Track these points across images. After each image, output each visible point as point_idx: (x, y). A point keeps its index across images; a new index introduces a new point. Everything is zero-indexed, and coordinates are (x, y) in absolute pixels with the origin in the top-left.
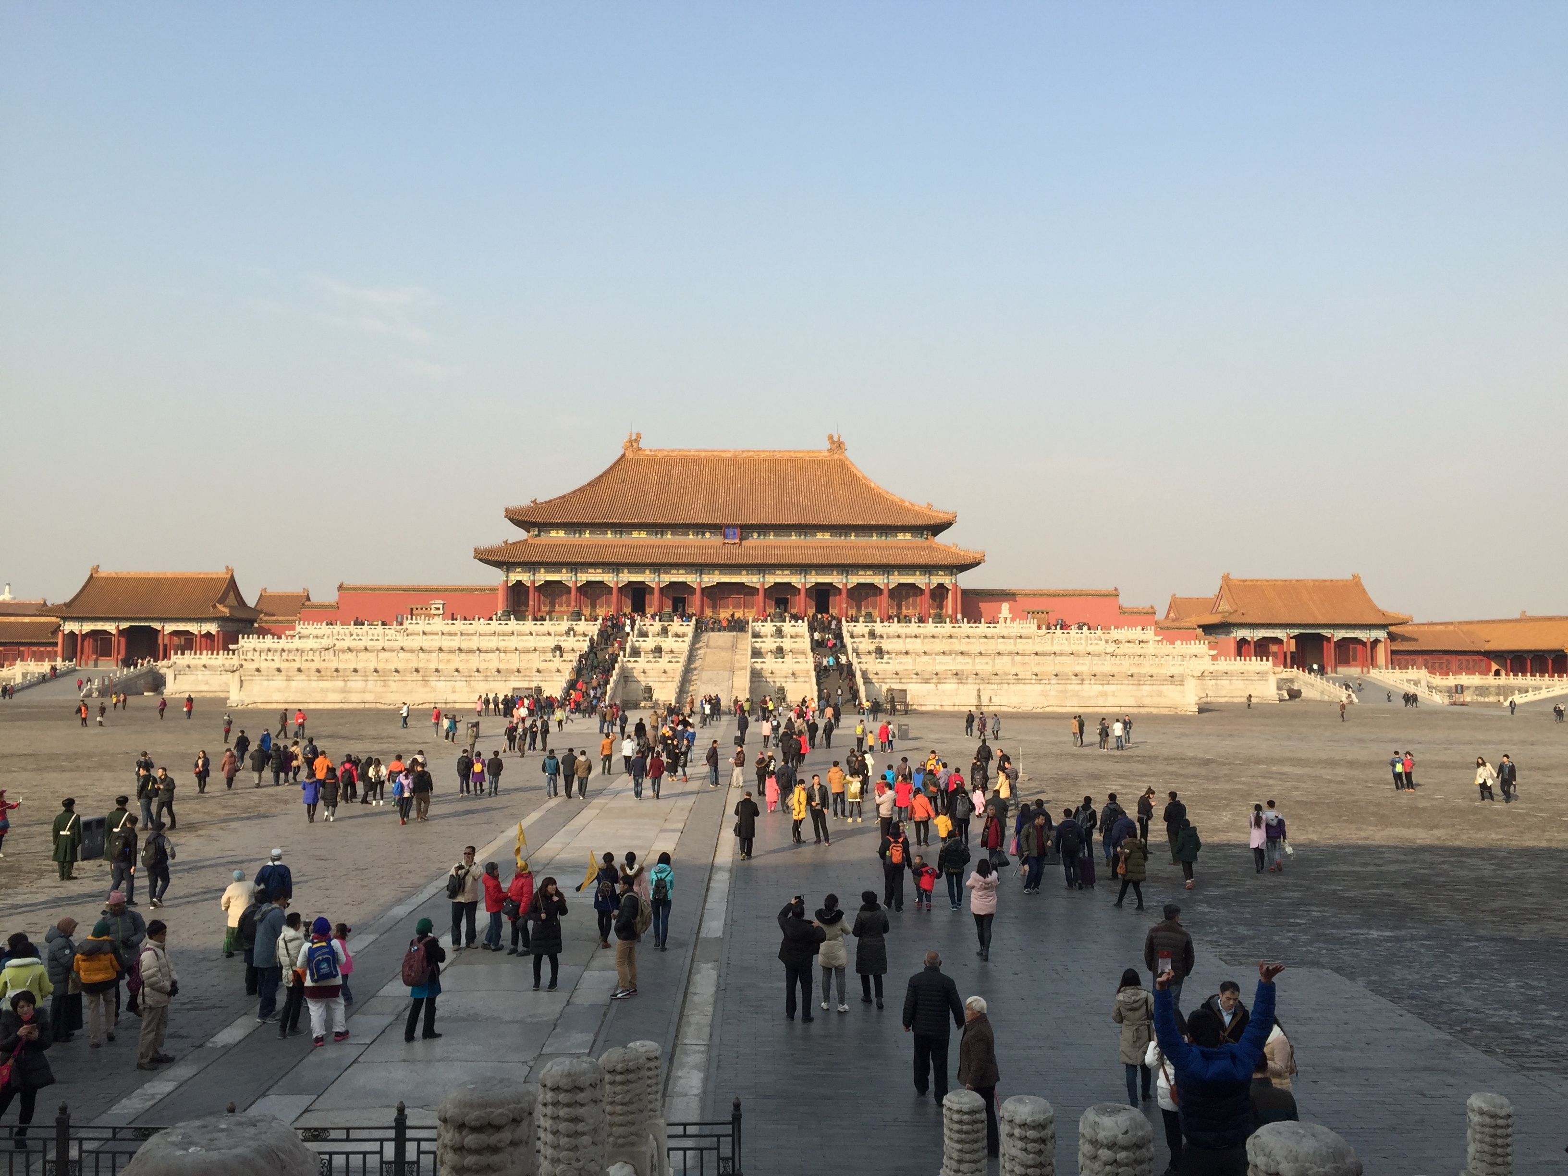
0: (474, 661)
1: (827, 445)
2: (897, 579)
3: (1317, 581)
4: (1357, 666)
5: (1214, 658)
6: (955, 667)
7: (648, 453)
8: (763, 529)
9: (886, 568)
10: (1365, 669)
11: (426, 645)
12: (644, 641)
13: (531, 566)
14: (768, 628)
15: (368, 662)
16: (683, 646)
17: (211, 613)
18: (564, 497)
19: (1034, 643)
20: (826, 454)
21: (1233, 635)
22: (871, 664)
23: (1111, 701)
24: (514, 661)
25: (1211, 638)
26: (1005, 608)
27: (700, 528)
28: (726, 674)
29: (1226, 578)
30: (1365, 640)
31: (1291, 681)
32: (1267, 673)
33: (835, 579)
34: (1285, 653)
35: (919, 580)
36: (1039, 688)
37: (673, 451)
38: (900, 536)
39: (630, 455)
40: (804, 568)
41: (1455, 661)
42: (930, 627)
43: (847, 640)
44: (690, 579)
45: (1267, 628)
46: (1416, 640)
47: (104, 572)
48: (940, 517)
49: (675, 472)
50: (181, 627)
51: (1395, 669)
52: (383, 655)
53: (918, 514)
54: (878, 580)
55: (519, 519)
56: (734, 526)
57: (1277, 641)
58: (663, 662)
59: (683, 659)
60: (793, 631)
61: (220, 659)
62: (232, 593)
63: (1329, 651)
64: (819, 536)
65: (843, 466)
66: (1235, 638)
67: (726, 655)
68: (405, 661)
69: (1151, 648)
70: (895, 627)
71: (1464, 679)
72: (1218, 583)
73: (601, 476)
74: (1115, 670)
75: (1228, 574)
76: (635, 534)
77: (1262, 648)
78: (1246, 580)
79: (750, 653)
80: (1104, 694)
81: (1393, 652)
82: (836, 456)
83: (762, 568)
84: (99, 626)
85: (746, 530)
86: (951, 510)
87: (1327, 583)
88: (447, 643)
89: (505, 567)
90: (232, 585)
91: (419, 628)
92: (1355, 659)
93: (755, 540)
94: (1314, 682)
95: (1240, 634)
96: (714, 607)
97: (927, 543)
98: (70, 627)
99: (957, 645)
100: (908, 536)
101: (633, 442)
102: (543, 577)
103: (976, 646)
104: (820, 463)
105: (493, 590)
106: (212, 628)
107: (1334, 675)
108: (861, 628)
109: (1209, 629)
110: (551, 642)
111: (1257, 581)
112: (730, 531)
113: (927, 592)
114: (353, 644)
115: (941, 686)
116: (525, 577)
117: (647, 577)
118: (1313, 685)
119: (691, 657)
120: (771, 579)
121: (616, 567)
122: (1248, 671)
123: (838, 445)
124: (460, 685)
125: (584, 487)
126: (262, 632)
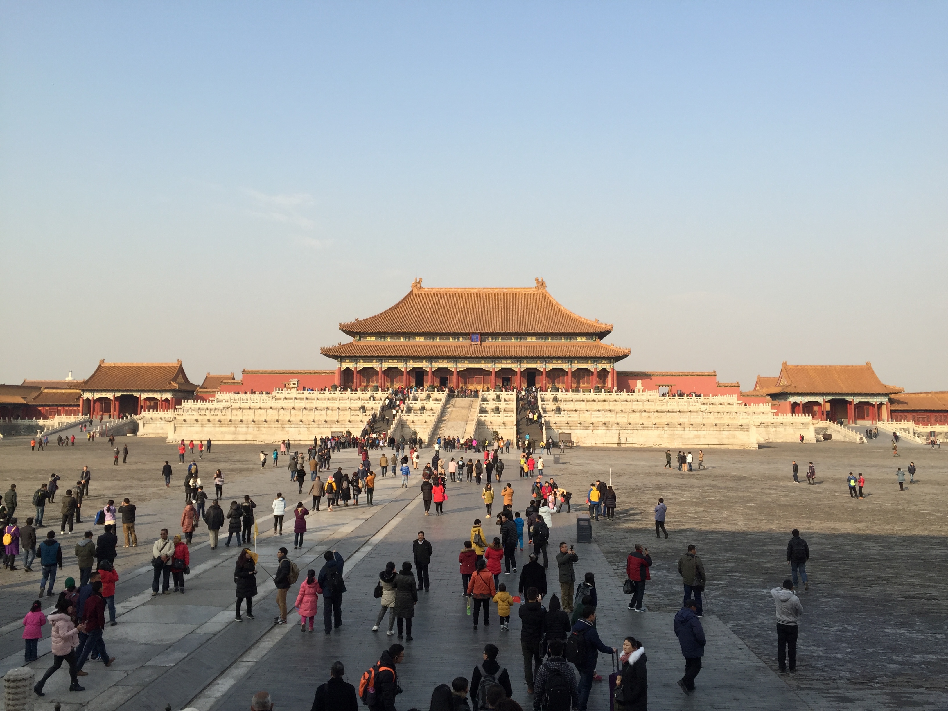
0: (313, 415)
1: (535, 284)
2: (576, 366)
3: (843, 366)
4: (869, 420)
5: (777, 414)
6: (604, 420)
7: (426, 290)
8: (495, 335)
9: (570, 359)
10: (874, 422)
11: (285, 406)
12: (415, 403)
13: (355, 358)
14: (492, 395)
15: (249, 416)
16: (438, 407)
17: (168, 387)
18: (375, 317)
19: (655, 405)
20: (534, 290)
21: (789, 400)
22: (551, 418)
23: (703, 441)
24: (335, 415)
25: (775, 402)
26: (639, 383)
27: (456, 335)
28: (463, 424)
29: (785, 365)
30: (874, 403)
31: (826, 429)
32: (808, 424)
33: (538, 366)
34: (823, 412)
35: (590, 366)
36: (657, 432)
37: (441, 289)
38: (579, 339)
39: (415, 291)
40: (519, 359)
41: (932, 416)
42: (592, 395)
43: (540, 403)
44: (451, 366)
45: (811, 396)
46: (907, 403)
47: (107, 363)
48: (604, 328)
49: (442, 302)
50: (151, 395)
51: (892, 421)
52: (260, 412)
53: (590, 326)
54: (565, 366)
55: (348, 330)
56: (477, 334)
57: (817, 404)
58: (425, 416)
59: (438, 413)
60: (507, 397)
61: (170, 414)
62: (181, 375)
63: (851, 410)
64: (529, 339)
65: (544, 297)
66: (790, 402)
67: (464, 412)
68: (272, 415)
69: (735, 408)
70: (571, 395)
71: (938, 428)
72: (780, 367)
73: (398, 304)
74: (705, 422)
75: (786, 362)
76: (417, 339)
77: (808, 408)
78: (797, 366)
79: (478, 411)
80: (698, 437)
81: (892, 411)
82: (540, 291)
83: (494, 359)
84: (104, 395)
85: (484, 336)
86: (610, 323)
87: (850, 368)
88: (298, 404)
89: (339, 359)
90: (181, 370)
91: (282, 396)
92: (868, 415)
93: (490, 342)
94: (840, 430)
95: (794, 399)
96: (465, 383)
97: (595, 344)
98: (87, 395)
99: (607, 406)
100: (584, 339)
101: (418, 284)
102: (362, 365)
103: (619, 407)
104: (531, 295)
105: (333, 373)
106: (168, 396)
107: (854, 425)
108: (549, 395)
109: (774, 396)
110: (359, 404)
111: (805, 366)
112: (474, 337)
113: (595, 373)
114: (242, 405)
115: (596, 432)
116: (351, 365)
117: (424, 365)
118: (839, 432)
119: (443, 412)
120: (499, 366)
121: (405, 359)
122: (796, 423)
123: (541, 284)
124: (303, 430)
125: (387, 311)
126: (196, 399)
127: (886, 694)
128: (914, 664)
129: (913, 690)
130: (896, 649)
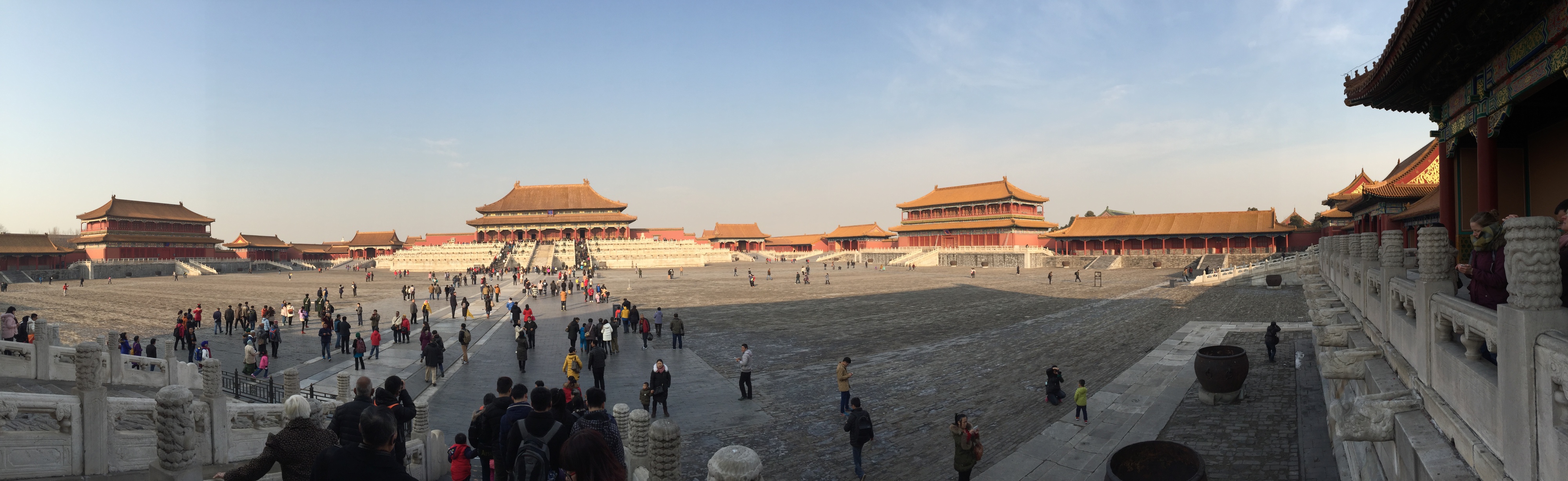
0: (463, 257)
1: (583, 182)
2: (608, 226)
3: (743, 223)
4: (756, 250)
5: (713, 249)
6: (624, 254)
7: (523, 187)
8: (561, 211)
9: (604, 222)
10: (758, 251)
11: (449, 252)
12: (519, 249)
13: (485, 226)
14: (561, 243)
15: (431, 257)
16: (531, 250)
17: (389, 244)
18: (495, 202)
19: (651, 246)
20: (583, 185)
21: (719, 241)
22: (595, 254)
23: (677, 263)
24: (476, 256)
25: (712, 243)
26: (643, 234)
27: (540, 211)
28: (545, 259)
29: (717, 224)
30: (758, 242)
31: (737, 255)
32: (728, 253)
33: (587, 226)
34: (735, 247)
35: (616, 226)
36: (653, 260)
37: (531, 186)
38: (609, 212)
39: (516, 188)
40: (576, 223)
41: (783, 247)
42: (617, 241)
43: (588, 246)
44: (537, 228)
45: (729, 239)
46: (772, 241)
47: (360, 232)
48: (623, 205)
49: (531, 193)
50: (381, 248)
51: (766, 251)
52: (436, 255)
53: (614, 204)
54: (601, 226)
55: (481, 211)
56: (551, 210)
57: (732, 243)
58: (524, 255)
59: (531, 253)
60: (569, 244)
61: (391, 257)
62: (395, 237)
63: (748, 246)
64: (581, 212)
65: (589, 189)
67: (546, 252)
68: (442, 257)
69: (693, 246)
70: (605, 241)
71: (785, 253)
72: (715, 225)
73: (508, 195)
74: (678, 253)
75: (718, 222)
76: (518, 214)
77: (728, 245)
78: (722, 223)
79: (553, 251)
80: (675, 261)
81: (766, 245)
82: (586, 186)
83: (561, 224)
84: (359, 248)
85: (555, 211)
86: (626, 202)
87: (746, 224)
88: (455, 251)
89: (476, 226)
90: (395, 235)
91: (447, 247)
92: (755, 248)
93: (558, 214)
94: (743, 255)
95: (721, 241)
96: (546, 237)
97: (618, 214)
98: (351, 248)
99: (625, 247)
100: (611, 212)
101: (517, 184)
102: (489, 229)
103: (632, 247)
104: (581, 188)
105: (473, 234)
106: (390, 248)
107: (749, 253)
108: (593, 242)
109: (712, 240)
110: (488, 250)
111: (726, 223)
112: (550, 212)
113: (618, 230)
114: (427, 252)
115: (620, 261)
116: (483, 229)
117: (523, 228)
118: (743, 257)
119: (534, 253)
120: (564, 227)
121: (512, 225)
122: (722, 253)
123: (587, 182)
124: (459, 264)
125: (502, 199)
126: (403, 249)
127: (768, 375)
128: (779, 359)
129: (779, 371)
130: (771, 354)
